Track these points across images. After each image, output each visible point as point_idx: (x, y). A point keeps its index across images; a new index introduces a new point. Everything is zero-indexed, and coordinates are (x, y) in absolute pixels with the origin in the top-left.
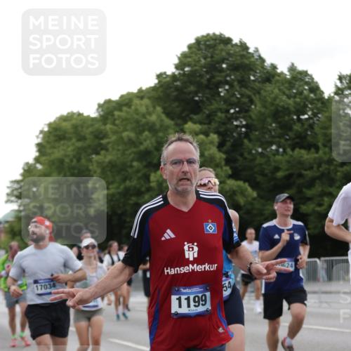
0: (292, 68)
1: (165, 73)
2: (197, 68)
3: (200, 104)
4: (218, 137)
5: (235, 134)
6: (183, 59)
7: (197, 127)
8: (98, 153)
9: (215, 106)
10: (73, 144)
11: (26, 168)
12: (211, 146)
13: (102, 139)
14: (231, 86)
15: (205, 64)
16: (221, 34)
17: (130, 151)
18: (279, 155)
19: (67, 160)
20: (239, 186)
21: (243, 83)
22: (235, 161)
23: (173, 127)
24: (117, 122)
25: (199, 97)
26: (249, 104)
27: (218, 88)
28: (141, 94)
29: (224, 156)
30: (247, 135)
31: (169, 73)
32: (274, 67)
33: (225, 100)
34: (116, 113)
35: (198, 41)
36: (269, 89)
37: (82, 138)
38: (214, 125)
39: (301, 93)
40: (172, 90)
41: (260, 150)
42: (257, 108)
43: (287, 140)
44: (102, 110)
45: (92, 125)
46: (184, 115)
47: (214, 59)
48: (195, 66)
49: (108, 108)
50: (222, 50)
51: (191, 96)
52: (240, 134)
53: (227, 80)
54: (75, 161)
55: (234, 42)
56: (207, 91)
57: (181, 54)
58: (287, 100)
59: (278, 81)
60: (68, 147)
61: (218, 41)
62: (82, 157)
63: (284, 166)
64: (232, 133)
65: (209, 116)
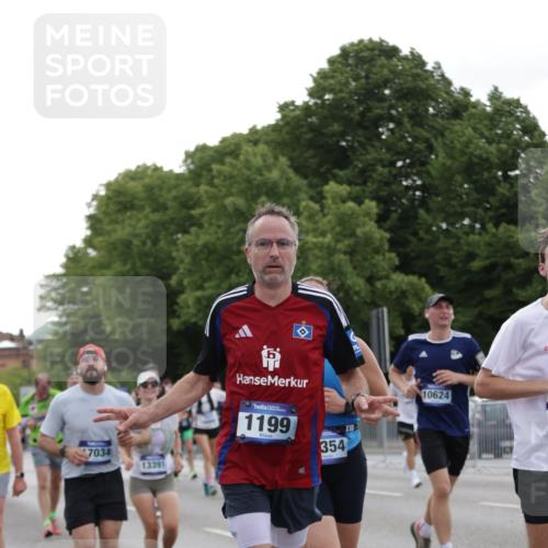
0: (495, 96)
1: (293, 103)
2: (343, 95)
3: (349, 153)
4: (378, 206)
5: (404, 201)
6: (321, 81)
7: (344, 189)
8: (186, 232)
9: (372, 155)
10: (146, 217)
11: (71, 255)
12: (367, 219)
13: (192, 208)
14: (399, 123)
15: (356, 88)
16: (382, 41)
17: (237, 228)
18: (473, 234)
19: (136, 242)
20: (411, 284)
21: (418, 118)
22: (405, 243)
23: (305, 188)
24: (216, 181)
25: (347, 141)
26: (427, 153)
27: (377, 128)
28: (255, 137)
29: (388, 235)
30: (423, 202)
31: (299, 103)
32: (466, 93)
33: (389, 146)
34: (215, 167)
35: (345, 52)
36: (457, 128)
37: (160, 207)
38: (371, 186)
39: (509, 136)
40: (305, 129)
41: (444, 226)
42: (440, 158)
43: (486, 210)
44: (193, 163)
45: (176, 186)
46: (323, 170)
47: (370, 81)
48: (341, 91)
49: (201, 159)
50: (382, 66)
51: (334, 139)
52: (412, 200)
53: (391, 114)
54: (149, 243)
55: (402, 54)
56: (360, 132)
57: (318, 73)
58: (487, 145)
59: (472, 116)
60: (139, 220)
61: (376, 52)
62: (161, 237)
63: (483, 251)
64: (400, 199)
65: (363, 171)
